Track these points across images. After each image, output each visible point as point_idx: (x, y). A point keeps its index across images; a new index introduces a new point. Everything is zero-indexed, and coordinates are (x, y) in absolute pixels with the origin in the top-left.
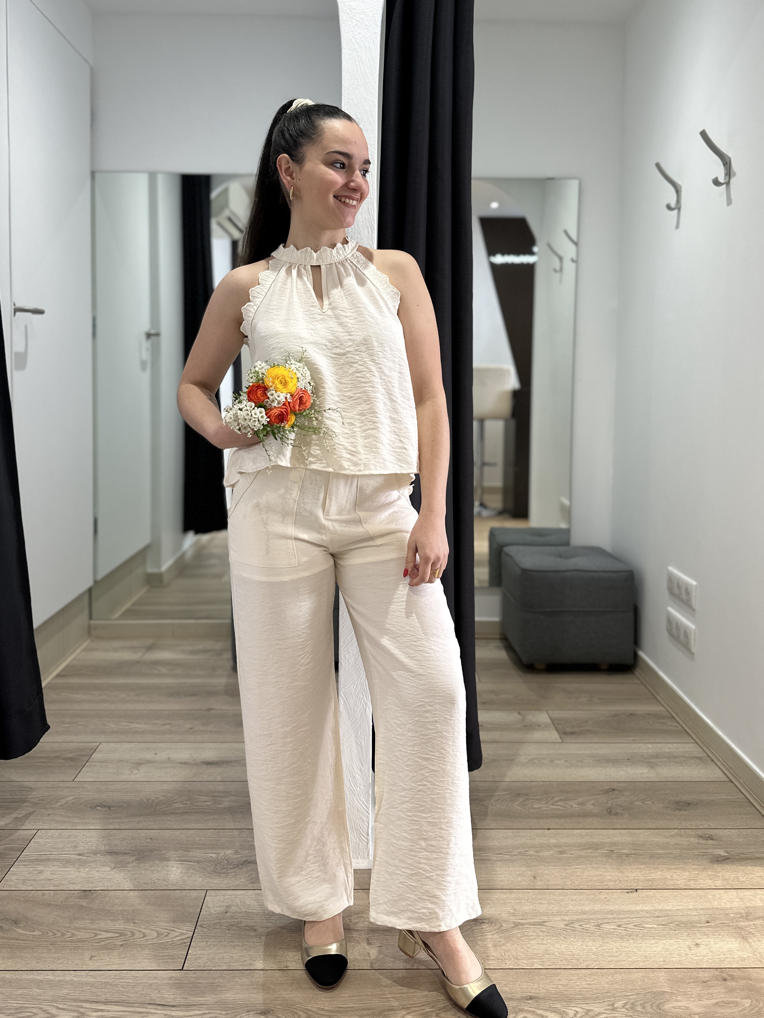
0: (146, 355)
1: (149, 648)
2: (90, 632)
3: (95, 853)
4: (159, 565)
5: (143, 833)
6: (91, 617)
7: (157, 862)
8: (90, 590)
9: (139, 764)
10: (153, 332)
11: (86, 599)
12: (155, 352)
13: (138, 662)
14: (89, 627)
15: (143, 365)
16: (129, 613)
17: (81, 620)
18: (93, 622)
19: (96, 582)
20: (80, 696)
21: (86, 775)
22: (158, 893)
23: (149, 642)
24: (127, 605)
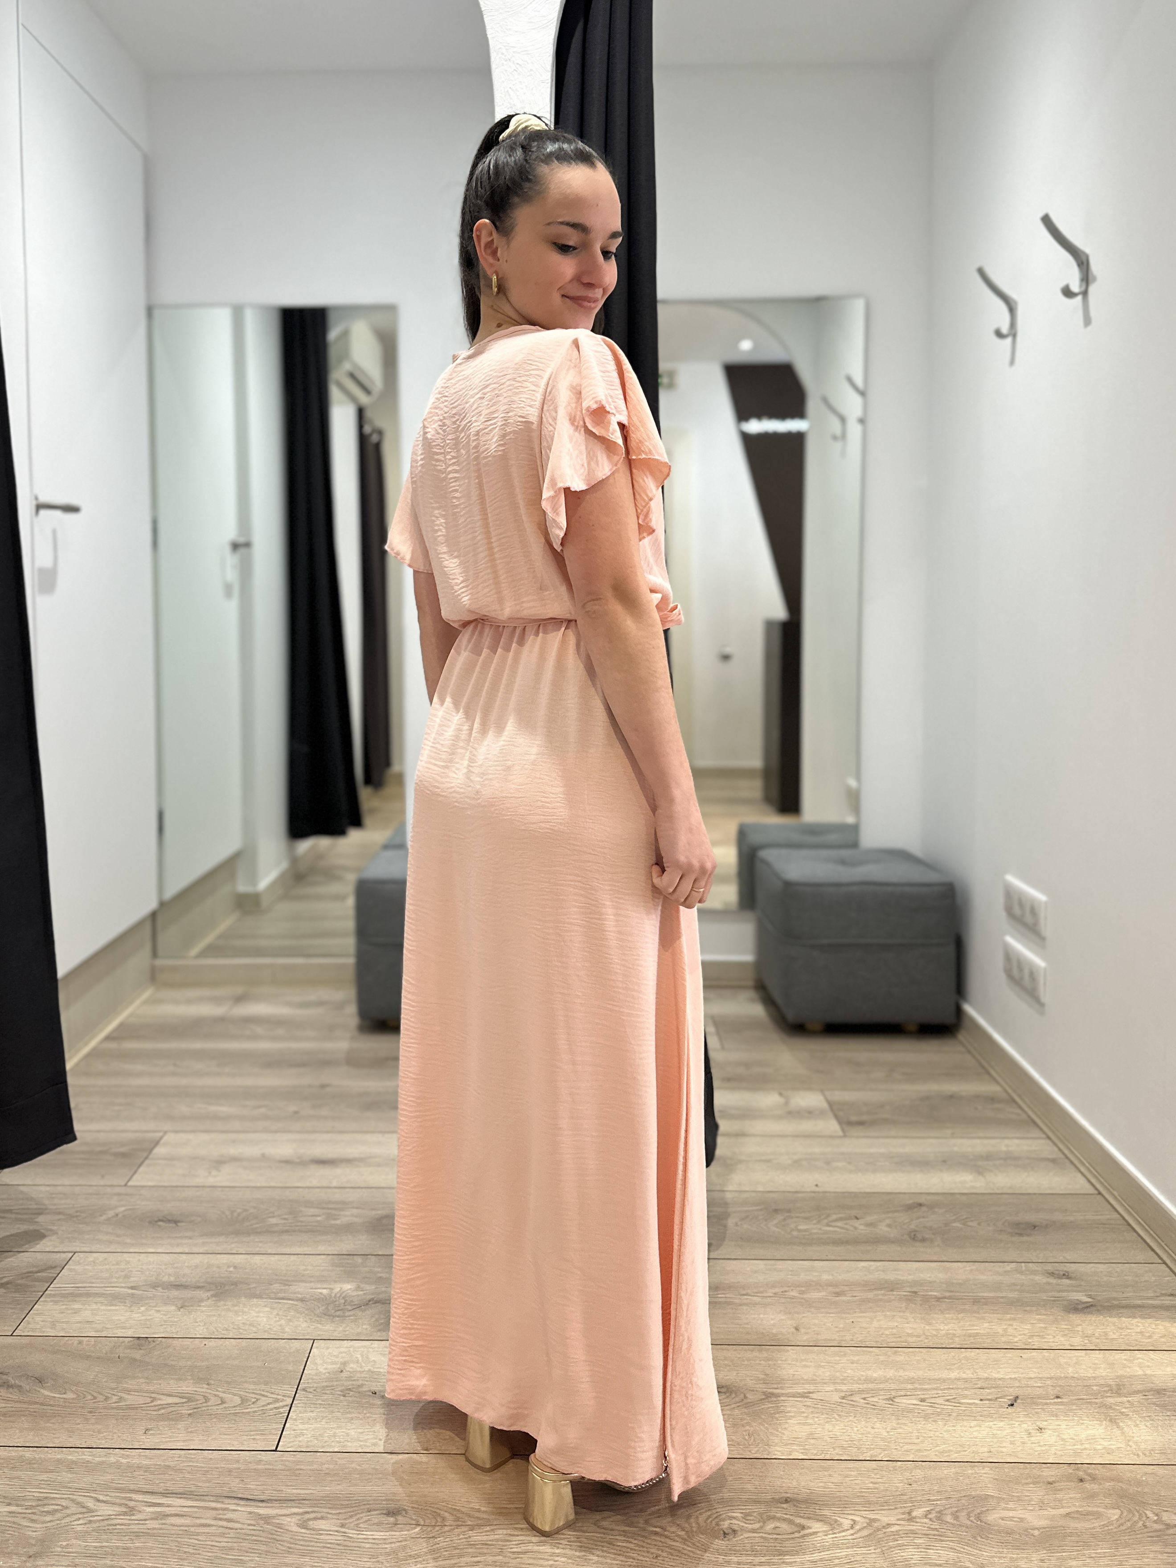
0: (232, 575)
1: (240, 999)
2: (154, 976)
3: (155, 1286)
4: (254, 883)
5: (224, 1259)
6: (155, 954)
7: (243, 1299)
8: (153, 915)
9: (219, 1163)
10: (241, 540)
11: (147, 928)
12: (246, 570)
13: (222, 1019)
14: (153, 968)
15: (228, 590)
16: (212, 950)
17: (141, 959)
18: (159, 962)
19: (162, 904)
20: (139, 1067)
21: (144, 1177)
22: (244, 1343)
23: (239, 990)
24: (209, 939)
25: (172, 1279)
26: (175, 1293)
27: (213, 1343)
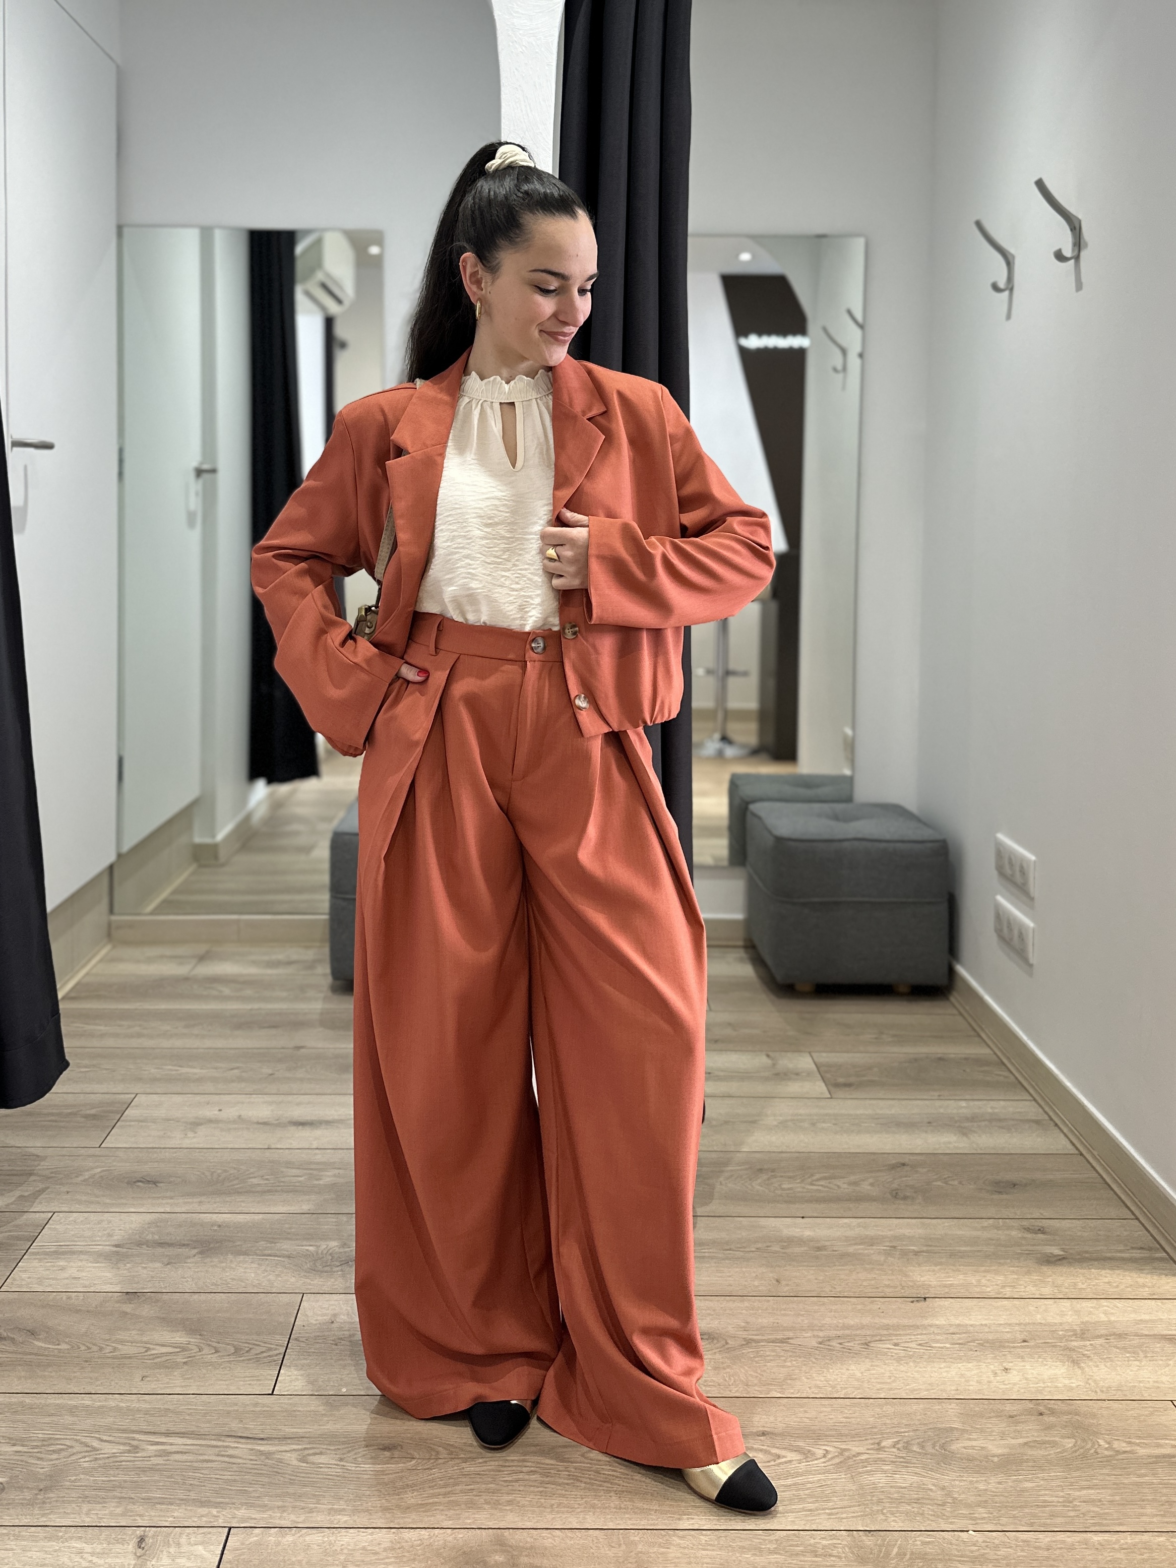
0: (195, 503)
1: (202, 958)
2: (110, 934)
3: (139, 1244)
4: (212, 832)
5: (207, 1218)
6: (111, 911)
7: (230, 1256)
8: (111, 868)
9: (196, 1124)
10: (206, 467)
11: (105, 881)
12: (209, 498)
13: (186, 979)
14: (109, 925)
15: (191, 519)
16: (168, 906)
17: (97, 915)
18: (113, 918)
19: (120, 856)
20: (103, 1028)
21: (118, 1139)
22: (233, 1296)
23: (202, 949)
24: (165, 894)
25: (156, 1237)
26: (160, 1250)
27: (203, 1297)
